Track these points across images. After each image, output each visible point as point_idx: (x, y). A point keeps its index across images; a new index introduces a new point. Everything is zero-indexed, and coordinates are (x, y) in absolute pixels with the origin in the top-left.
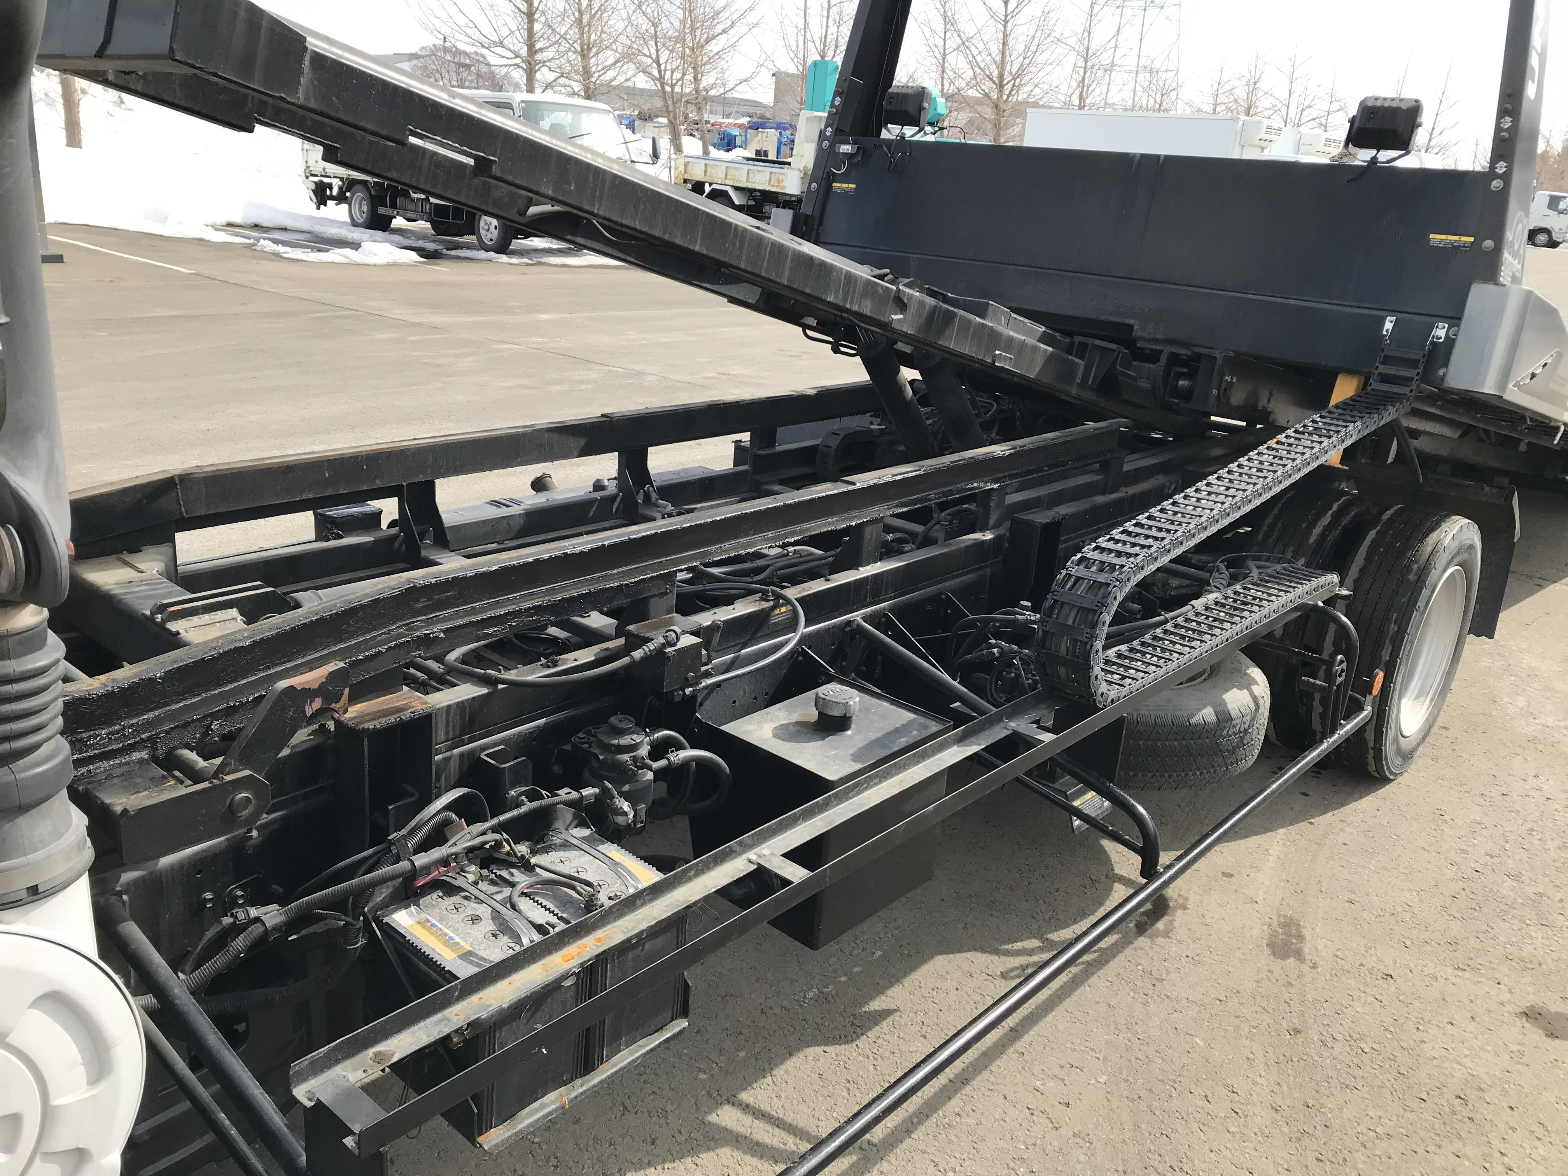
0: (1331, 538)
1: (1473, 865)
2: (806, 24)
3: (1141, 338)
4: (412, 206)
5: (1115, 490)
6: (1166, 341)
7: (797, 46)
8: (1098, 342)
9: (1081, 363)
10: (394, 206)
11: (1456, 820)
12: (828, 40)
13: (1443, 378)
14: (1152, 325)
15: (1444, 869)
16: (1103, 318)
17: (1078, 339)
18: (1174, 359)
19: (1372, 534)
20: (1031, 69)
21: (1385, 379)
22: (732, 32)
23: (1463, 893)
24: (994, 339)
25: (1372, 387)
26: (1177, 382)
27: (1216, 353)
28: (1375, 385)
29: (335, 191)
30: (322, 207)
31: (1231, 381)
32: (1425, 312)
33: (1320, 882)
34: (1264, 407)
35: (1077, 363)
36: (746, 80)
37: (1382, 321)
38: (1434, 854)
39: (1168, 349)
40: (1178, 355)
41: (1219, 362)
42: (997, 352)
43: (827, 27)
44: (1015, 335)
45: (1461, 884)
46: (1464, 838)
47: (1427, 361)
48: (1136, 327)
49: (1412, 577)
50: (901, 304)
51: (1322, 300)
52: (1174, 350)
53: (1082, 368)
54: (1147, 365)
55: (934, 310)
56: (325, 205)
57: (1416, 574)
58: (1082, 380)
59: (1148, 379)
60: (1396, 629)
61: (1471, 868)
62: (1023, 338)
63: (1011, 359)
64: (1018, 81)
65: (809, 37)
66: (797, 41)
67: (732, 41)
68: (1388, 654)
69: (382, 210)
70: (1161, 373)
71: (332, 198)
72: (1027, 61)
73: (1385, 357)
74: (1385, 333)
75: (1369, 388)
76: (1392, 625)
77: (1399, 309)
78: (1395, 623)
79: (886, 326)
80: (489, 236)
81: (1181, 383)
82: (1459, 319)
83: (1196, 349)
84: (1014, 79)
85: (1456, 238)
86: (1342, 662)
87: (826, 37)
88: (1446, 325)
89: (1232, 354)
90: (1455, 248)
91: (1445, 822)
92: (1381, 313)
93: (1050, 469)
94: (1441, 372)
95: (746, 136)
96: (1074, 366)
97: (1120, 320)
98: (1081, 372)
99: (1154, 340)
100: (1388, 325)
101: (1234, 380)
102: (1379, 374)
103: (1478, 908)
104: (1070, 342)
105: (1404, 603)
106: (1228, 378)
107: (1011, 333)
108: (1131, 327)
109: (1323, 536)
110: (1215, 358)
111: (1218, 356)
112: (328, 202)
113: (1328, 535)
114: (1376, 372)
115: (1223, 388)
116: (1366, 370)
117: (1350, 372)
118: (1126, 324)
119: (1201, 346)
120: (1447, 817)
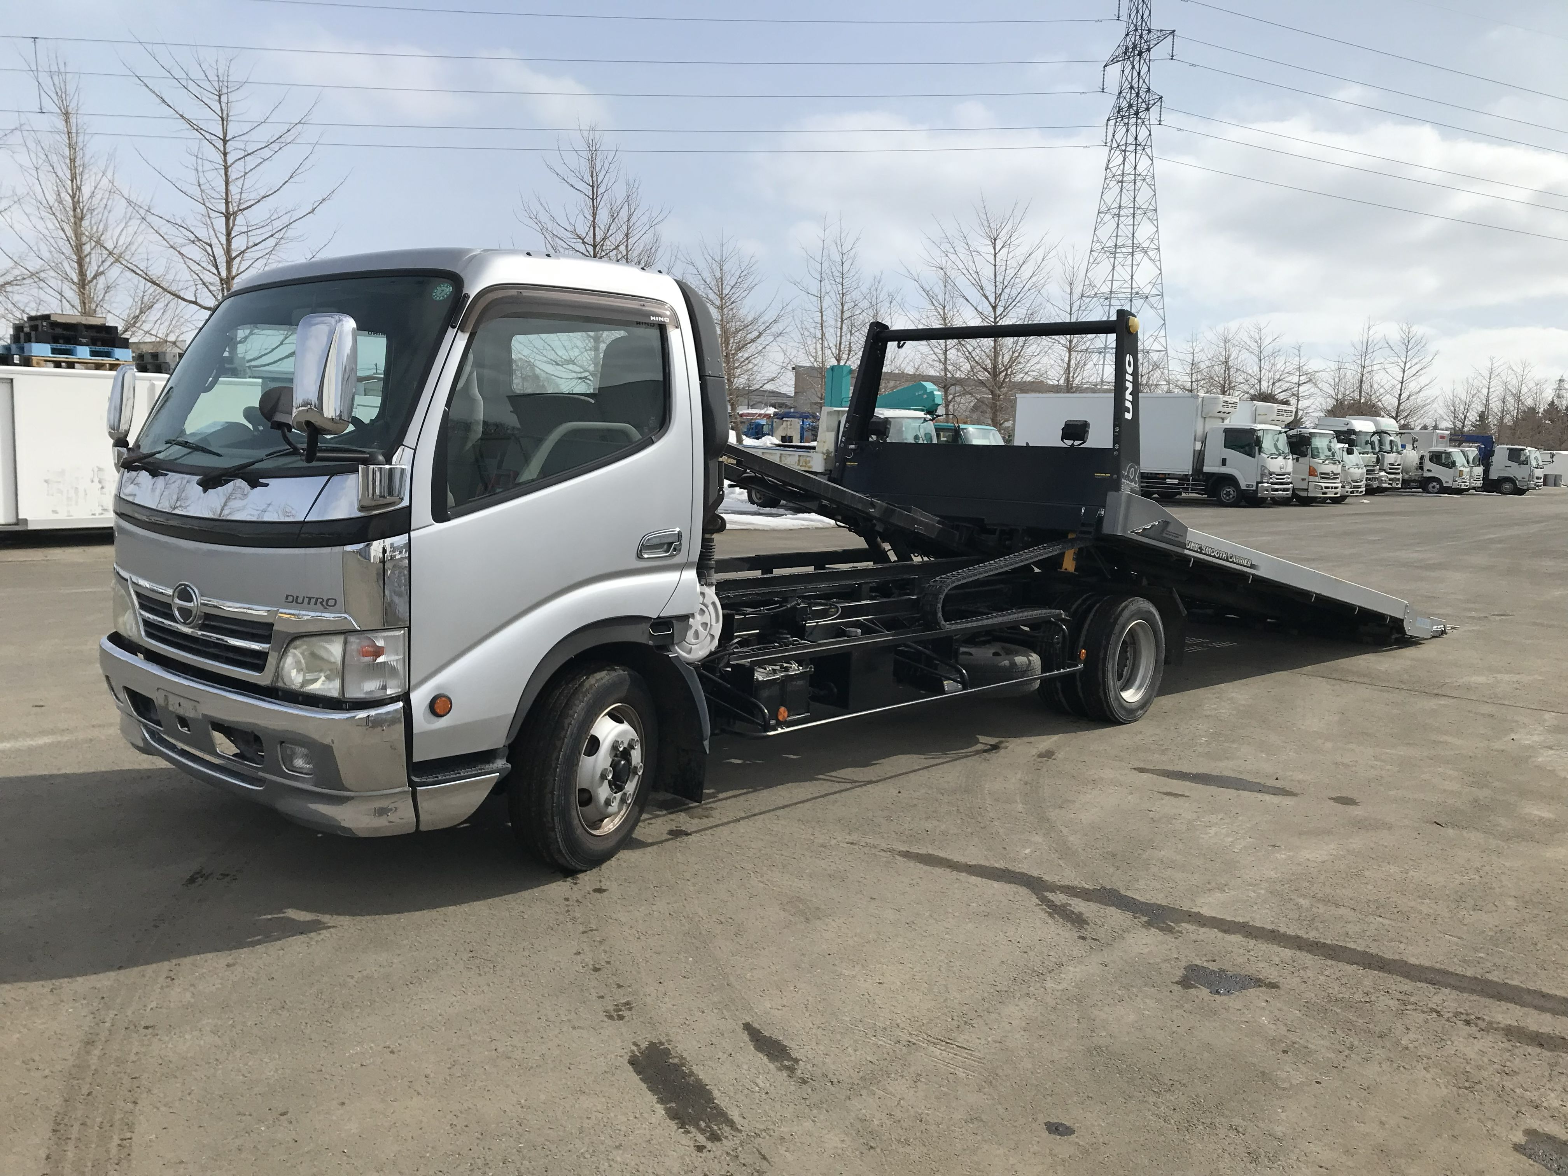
2: (823, 334)
3: (988, 524)
7: (816, 352)
8: (965, 524)
9: (957, 533)
12: (842, 346)
13: (1104, 531)
19: (1098, 605)
20: (1022, 360)
22: (759, 340)
24: (915, 521)
32: (1095, 505)
35: (955, 533)
36: (772, 380)
37: (1081, 509)
39: (1000, 528)
41: (1021, 532)
42: (916, 526)
43: (841, 336)
44: (924, 520)
47: (1096, 524)
50: (873, 505)
51: (1058, 502)
52: (1002, 528)
53: (957, 535)
54: (991, 536)
55: (887, 509)
57: (1113, 619)
58: (958, 541)
60: (1105, 643)
62: (927, 521)
63: (923, 529)
64: (1009, 370)
65: (826, 344)
66: (816, 349)
67: (760, 348)
70: (997, 539)
72: (1016, 354)
73: (1082, 523)
74: (1082, 514)
76: (1104, 641)
77: (1086, 504)
79: (868, 514)
82: (1107, 506)
83: (1011, 527)
84: (1006, 370)
85: (1104, 475)
86: (1058, 638)
87: (840, 344)
88: (1102, 509)
90: (1104, 479)
92: (1080, 506)
94: (1102, 528)
95: (772, 425)
100: (1083, 511)
101: (1030, 540)
102: (1080, 530)
105: (1108, 631)
107: (922, 519)
109: (1078, 608)
111: (1020, 529)
113: (1080, 608)
116: (1076, 530)
117: (1072, 531)
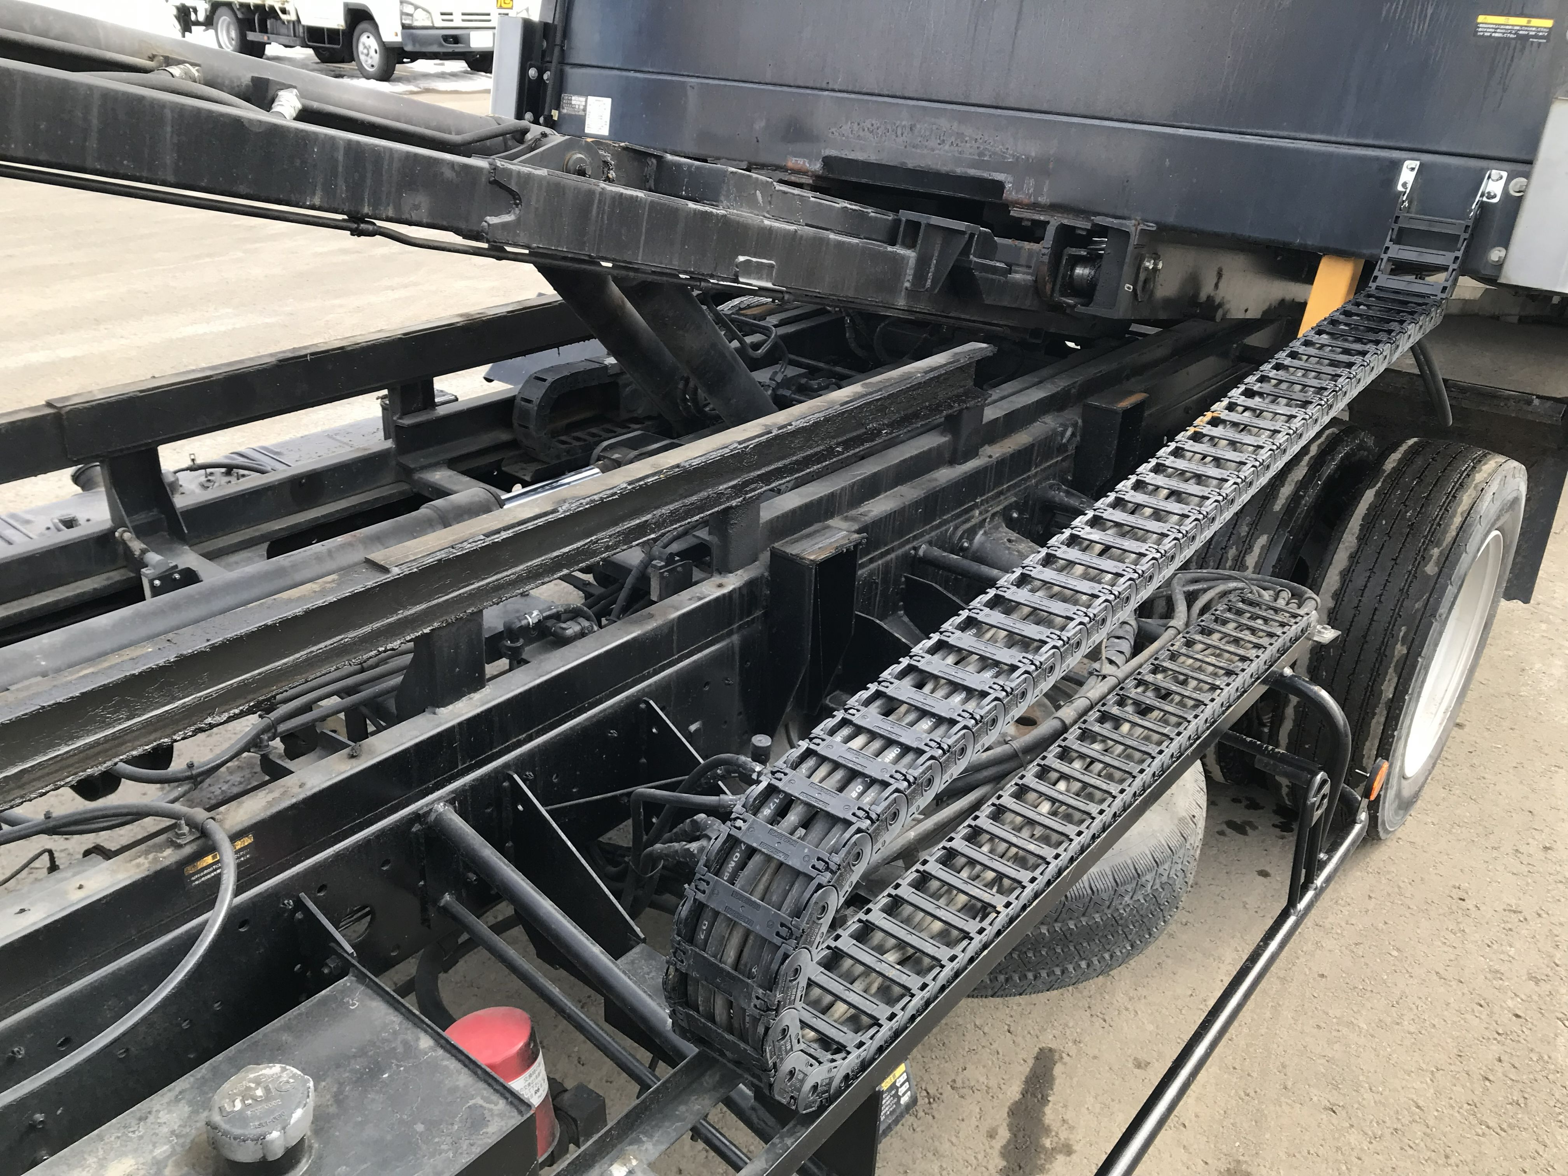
0: (1308, 500)
1: (1510, 1003)
3: (1017, 203)
4: (283, 30)
5: (971, 453)
6: (1055, 208)
9: (911, 255)
10: (264, 30)
11: (1483, 908)
13: (1499, 266)
14: (1032, 182)
15: (1468, 1016)
16: (959, 171)
17: (906, 215)
18: (1066, 235)
19: (1369, 496)
21: (1400, 268)
23: (1497, 1066)
24: (733, 236)
25: (1379, 282)
26: (1072, 270)
27: (1130, 225)
28: (1383, 279)
29: (201, 17)
30: (187, 34)
31: (1155, 269)
32: (1471, 152)
33: (1284, 1066)
34: (1209, 297)
35: (903, 258)
37: (1395, 167)
38: (1454, 983)
39: (1055, 221)
40: (1074, 228)
41: (1134, 240)
42: (741, 259)
44: (777, 224)
45: (1495, 1049)
46: (1495, 947)
47: (1472, 235)
48: (1008, 186)
49: (1431, 569)
51: (1297, 135)
52: (1066, 222)
53: (912, 262)
54: (1027, 245)
56: (190, 32)
57: (1437, 564)
58: (913, 284)
59: (1029, 267)
60: (1405, 651)
61: (1509, 1009)
62: (792, 228)
63: (772, 266)
68: (1392, 689)
69: (251, 36)
70: (1046, 259)
71: (198, 23)
73: (1401, 230)
74: (1400, 188)
75: (1373, 285)
76: (1399, 646)
77: (1425, 147)
78: (1403, 645)
80: (370, 62)
81: (1079, 271)
82: (1530, 163)
83: (1099, 220)
85: (1523, 21)
86: (1323, 782)
88: (1505, 174)
89: (1153, 227)
90: (1522, 39)
91: (1467, 913)
92: (1396, 154)
93: (846, 449)
94: (1496, 254)
96: (897, 262)
97: (986, 175)
98: (910, 273)
99: (1035, 206)
100: (1407, 176)
101: (1160, 266)
102: (1389, 259)
103: (1521, 1101)
104: (895, 220)
105: (1418, 610)
106: (1150, 265)
107: (767, 222)
108: (999, 186)
109: (1295, 498)
110: (1127, 234)
111: (1132, 230)
112: (193, 28)
113: (1303, 497)
114: (1385, 257)
115: (1142, 276)
116: (1367, 252)
117: (1340, 254)
118: (993, 181)
119: (1107, 215)
120: (1469, 904)
